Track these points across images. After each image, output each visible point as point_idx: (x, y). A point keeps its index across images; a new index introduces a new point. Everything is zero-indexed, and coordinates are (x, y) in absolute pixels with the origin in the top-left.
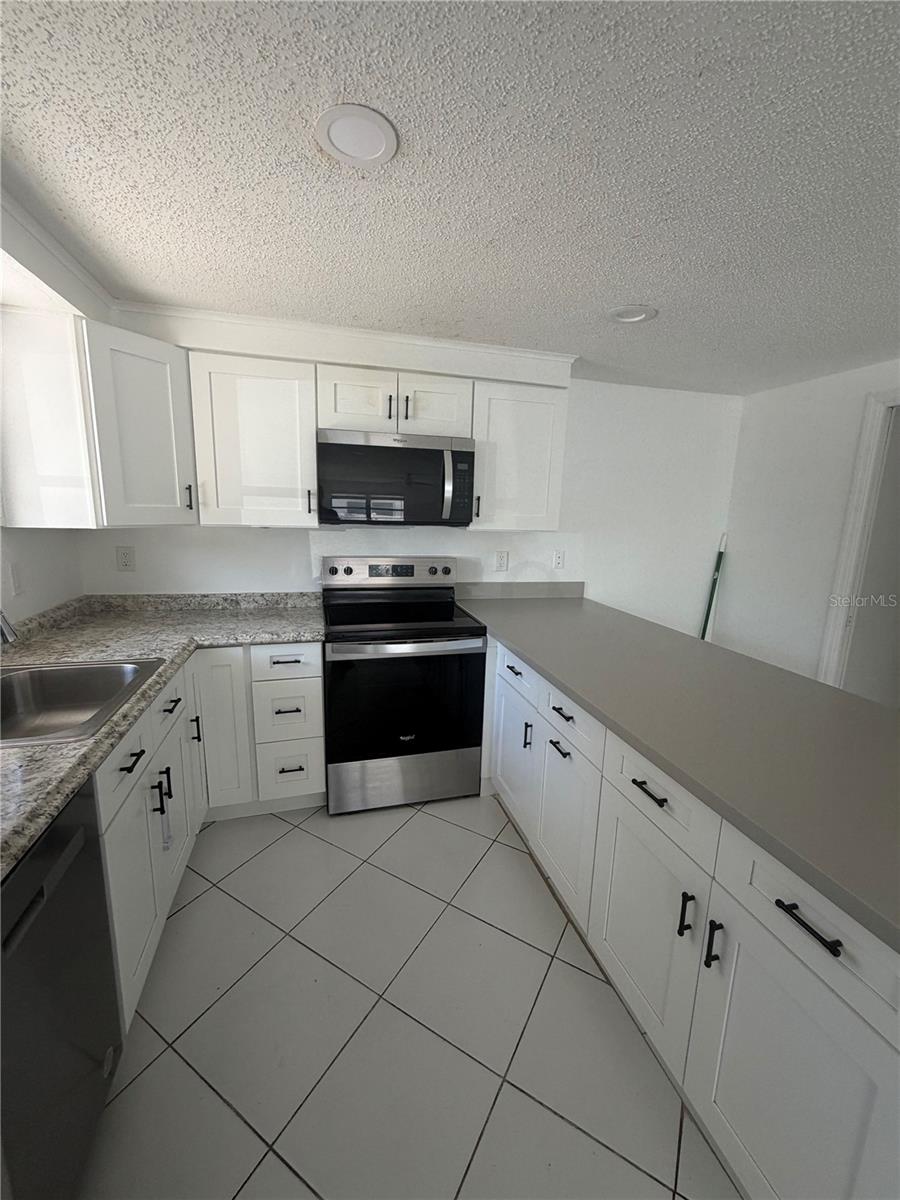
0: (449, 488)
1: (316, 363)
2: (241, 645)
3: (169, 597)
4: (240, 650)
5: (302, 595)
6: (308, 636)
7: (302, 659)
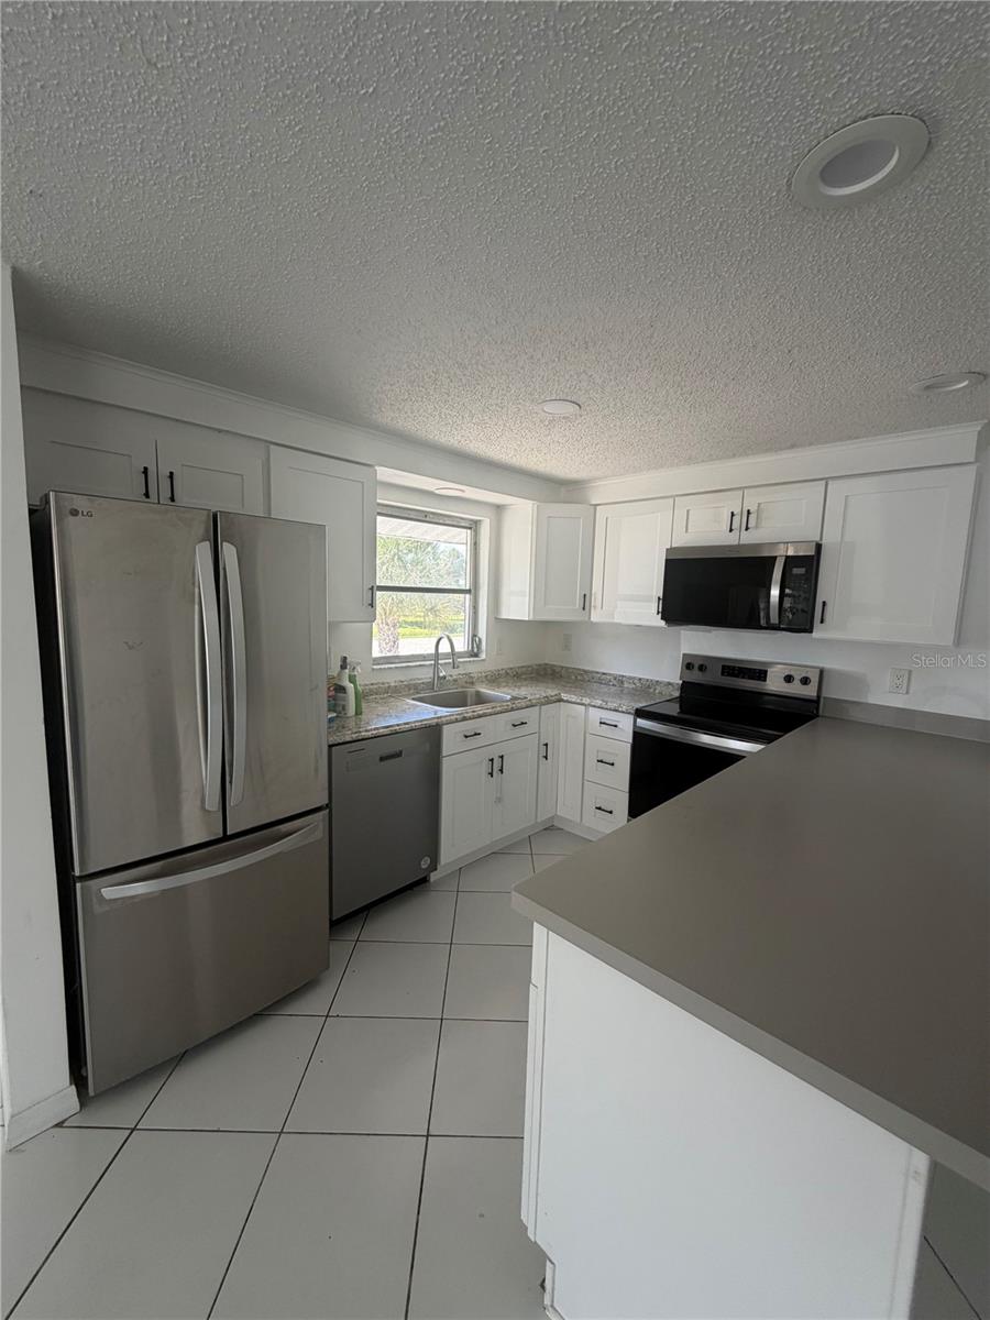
0: (775, 592)
1: (674, 497)
2: (582, 704)
3: (584, 671)
4: (583, 707)
5: (669, 684)
6: (624, 709)
7: (620, 726)
